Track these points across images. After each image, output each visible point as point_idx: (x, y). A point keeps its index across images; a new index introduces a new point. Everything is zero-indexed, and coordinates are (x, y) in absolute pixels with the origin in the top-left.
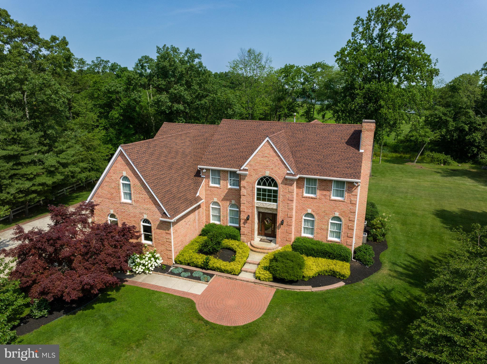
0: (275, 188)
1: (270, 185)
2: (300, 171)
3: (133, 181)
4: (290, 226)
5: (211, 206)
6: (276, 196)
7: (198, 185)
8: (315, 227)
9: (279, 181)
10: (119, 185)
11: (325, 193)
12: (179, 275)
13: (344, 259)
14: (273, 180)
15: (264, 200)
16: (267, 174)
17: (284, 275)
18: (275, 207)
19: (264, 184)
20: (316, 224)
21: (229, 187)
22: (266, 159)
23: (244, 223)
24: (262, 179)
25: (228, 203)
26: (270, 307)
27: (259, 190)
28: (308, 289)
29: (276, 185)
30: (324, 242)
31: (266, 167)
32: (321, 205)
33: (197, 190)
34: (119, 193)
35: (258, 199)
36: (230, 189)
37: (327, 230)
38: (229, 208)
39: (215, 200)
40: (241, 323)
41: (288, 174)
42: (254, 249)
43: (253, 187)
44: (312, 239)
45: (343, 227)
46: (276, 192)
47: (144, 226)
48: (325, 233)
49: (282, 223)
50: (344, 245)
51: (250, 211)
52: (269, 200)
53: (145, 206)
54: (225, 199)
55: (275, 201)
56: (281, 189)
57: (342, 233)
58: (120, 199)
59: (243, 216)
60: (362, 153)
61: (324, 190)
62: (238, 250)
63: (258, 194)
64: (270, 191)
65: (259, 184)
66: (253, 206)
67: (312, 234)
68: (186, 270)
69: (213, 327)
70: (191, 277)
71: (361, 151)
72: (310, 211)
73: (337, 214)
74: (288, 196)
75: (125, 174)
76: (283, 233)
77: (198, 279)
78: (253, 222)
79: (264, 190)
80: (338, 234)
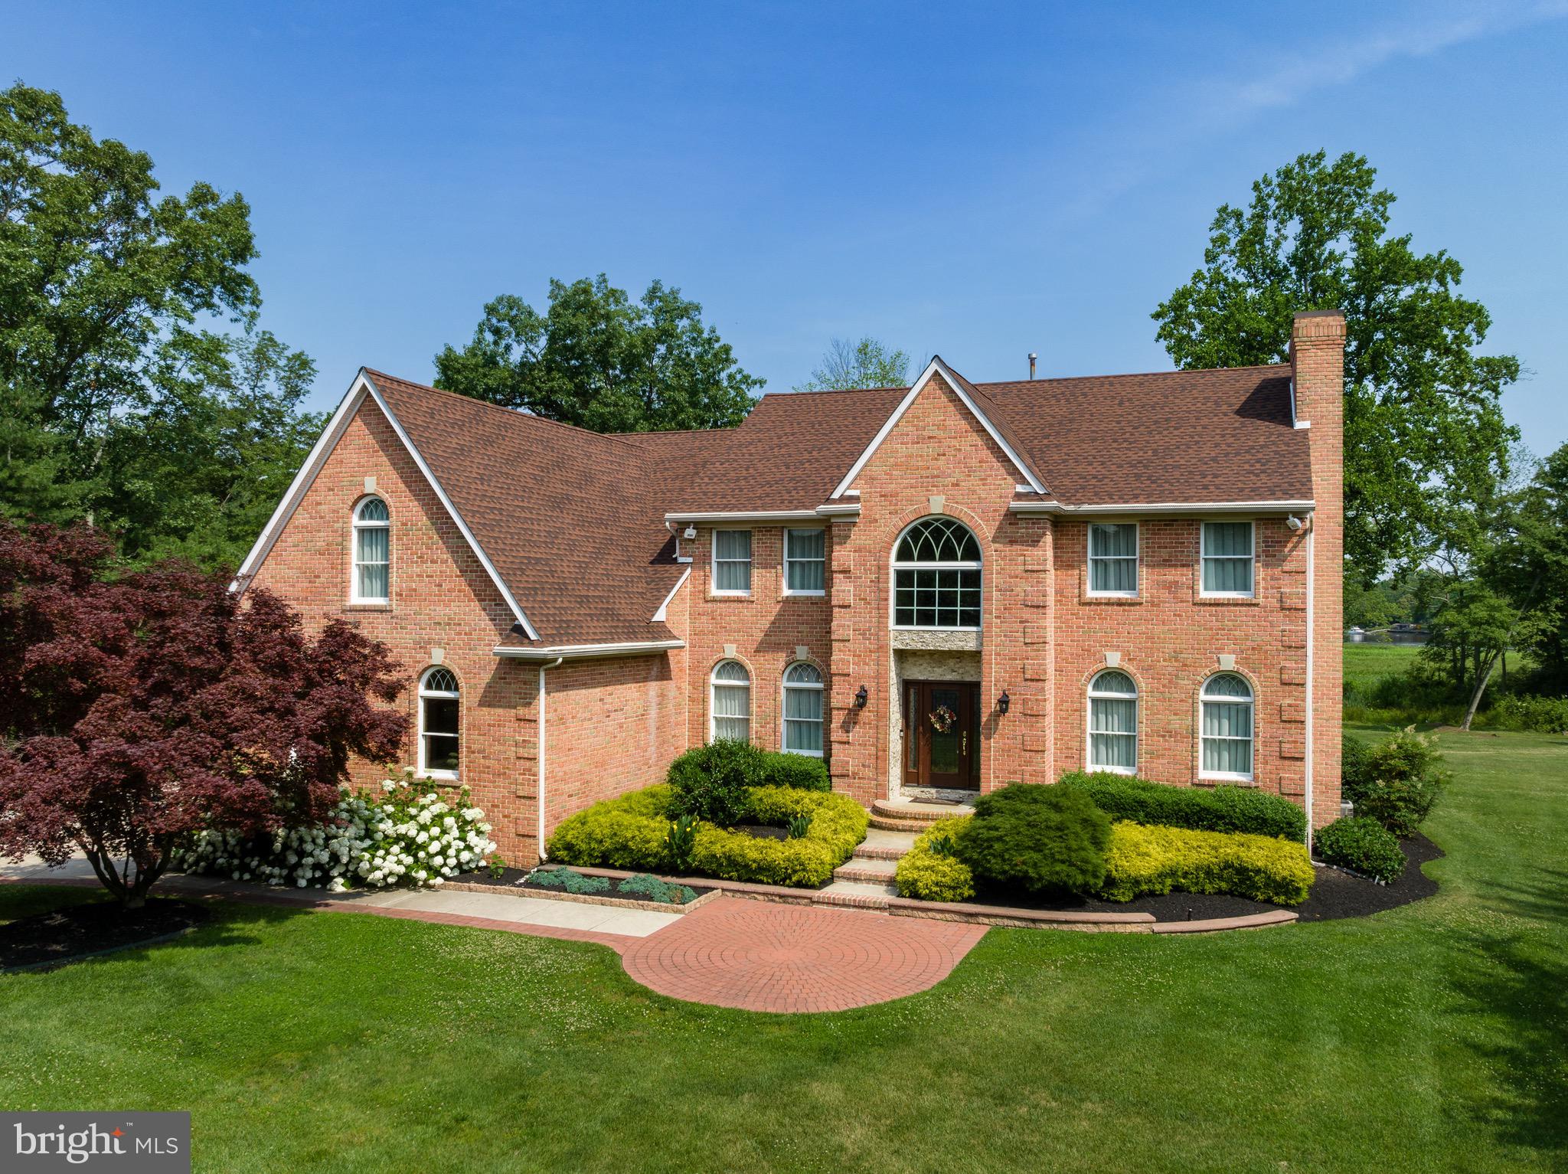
0: (971, 565)
1: (948, 554)
3: (405, 509)
4: (1035, 716)
5: (713, 679)
6: (974, 599)
7: (661, 587)
8: (1142, 729)
9: (984, 530)
10: (345, 535)
11: (1172, 575)
14: (961, 532)
15: (926, 619)
16: (938, 505)
18: (971, 645)
19: (927, 554)
20: (1142, 713)
21: (786, 592)
22: (930, 449)
23: (846, 727)
24: (915, 533)
25: (782, 658)
27: (904, 577)
28: (1138, 923)
29: (972, 552)
30: (1184, 785)
31: (932, 481)
32: (1158, 630)
33: (659, 600)
34: (343, 568)
35: (903, 618)
36: (787, 601)
37: (1193, 733)
38: (785, 683)
39: (731, 652)
41: (1019, 496)
42: (883, 820)
43: (882, 568)
45: (1259, 717)
46: (972, 579)
47: (430, 703)
48: (1182, 749)
49: (1004, 702)
50: (1271, 793)
51: (870, 670)
52: (947, 619)
53: (441, 612)
54: (768, 645)
55: (972, 619)
56: (995, 565)
57: (1257, 744)
58: (344, 592)
59: (842, 696)
60: (1304, 432)
61: (1167, 563)
63: (903, 598)
64: (948, 577)
65: (904, 554)
66: (882, 648)
67: (1129, 762)
71: (1299, 425)
72: (1114, 660)
73: (1228, 662)
74: (1023, 587)
75: (370, 485)
76: (1006, 751)
78: (883, 717)
79: (926, 577)
80: (1240, 753)
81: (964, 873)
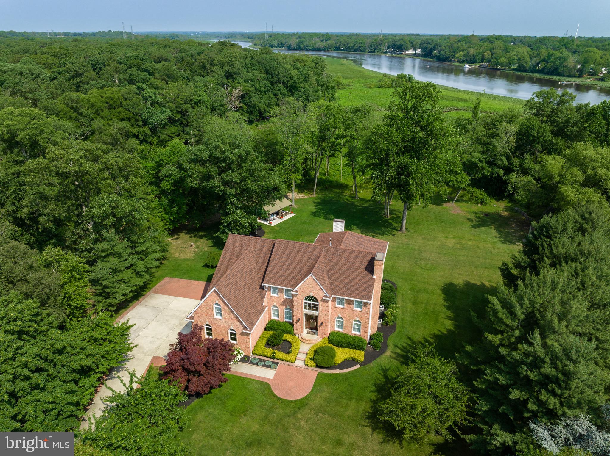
0: (317, 303)
1: (313, 301)
2: (333, 292)
3: (223, 306)
4: (327, 326)
5: (272, 308)
6: (318, 308)
7: (263, 297)
8: (344, 326)
9: (319, 300)
10: (213, 308)
11: (349, 306)
12: (256, 364)
13: (361, 349)
14: (315, 298)
15: (309, 309)
16: (311, 294)
17: (323, 365)
18: (317, 314)
19: (309, 300)
20: (344, 323)
21: (285, 297)
22: (310, 286)
23: (296, 323)
24: (308, 297)
25: (284, 307)
26: (314, 386)
27: (305, 303)
28: (337, 371)
29: (317, 301)
30: (350, 334)
31: (311, 291)
32: (347, 313)
33: (263, 301)
34: (213, 312)
35: (305, 309)
36: (286, 299)
37: (352, 327)
38: (285, 310)
39: (275, 304)
40: (299, 398)
41: (325, 296)
42: (303, 340)
43: (302, 302)
44: (341, 333)
45: (362, 326)
46: (317, 305)
47: (230, 333)
48: (350, 329)
49: (321, 324)
50: (363, 337)
51: (300, 315)
52: (313, 310)
53: (232, 322)
54: (282, 304)
55: (317, 311)
56: (321, 304)
57: (361, 330)
58: (214, 316)
59: (295, 319)
60: (374, 279)
61: (349, 304)
62: (293, 344)
63: (305, 306)
64: (313, 304)
65: (306, 299)
66: (302, 313)
67: (342, 328)
68: (260, 360)
69: (282, 401)
70: (265, 366)
71: (374, 277)
72: (340, 316)
73: (358, 319)
74: (325, 308)
75: (217, 302)
76: (322, 330)
77: (269, 367)
78: (302, 322)
79: (309, 304)
80: (359, 330)
81: (314, 364)
